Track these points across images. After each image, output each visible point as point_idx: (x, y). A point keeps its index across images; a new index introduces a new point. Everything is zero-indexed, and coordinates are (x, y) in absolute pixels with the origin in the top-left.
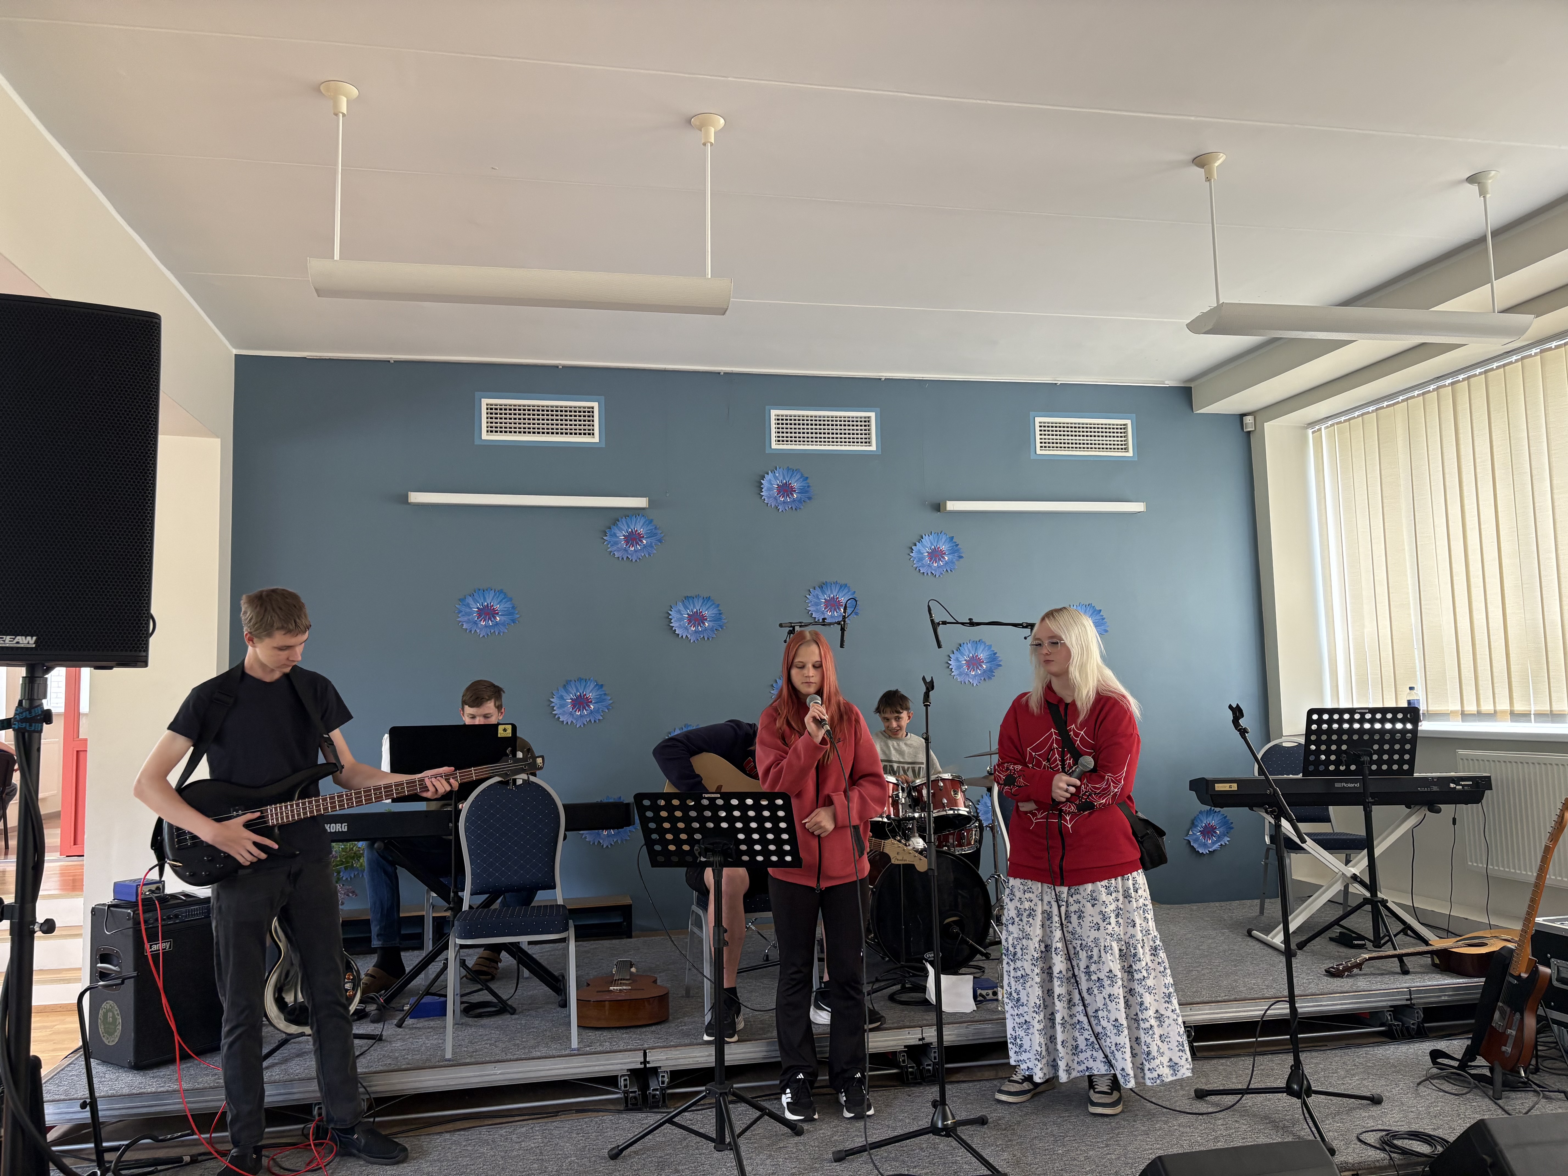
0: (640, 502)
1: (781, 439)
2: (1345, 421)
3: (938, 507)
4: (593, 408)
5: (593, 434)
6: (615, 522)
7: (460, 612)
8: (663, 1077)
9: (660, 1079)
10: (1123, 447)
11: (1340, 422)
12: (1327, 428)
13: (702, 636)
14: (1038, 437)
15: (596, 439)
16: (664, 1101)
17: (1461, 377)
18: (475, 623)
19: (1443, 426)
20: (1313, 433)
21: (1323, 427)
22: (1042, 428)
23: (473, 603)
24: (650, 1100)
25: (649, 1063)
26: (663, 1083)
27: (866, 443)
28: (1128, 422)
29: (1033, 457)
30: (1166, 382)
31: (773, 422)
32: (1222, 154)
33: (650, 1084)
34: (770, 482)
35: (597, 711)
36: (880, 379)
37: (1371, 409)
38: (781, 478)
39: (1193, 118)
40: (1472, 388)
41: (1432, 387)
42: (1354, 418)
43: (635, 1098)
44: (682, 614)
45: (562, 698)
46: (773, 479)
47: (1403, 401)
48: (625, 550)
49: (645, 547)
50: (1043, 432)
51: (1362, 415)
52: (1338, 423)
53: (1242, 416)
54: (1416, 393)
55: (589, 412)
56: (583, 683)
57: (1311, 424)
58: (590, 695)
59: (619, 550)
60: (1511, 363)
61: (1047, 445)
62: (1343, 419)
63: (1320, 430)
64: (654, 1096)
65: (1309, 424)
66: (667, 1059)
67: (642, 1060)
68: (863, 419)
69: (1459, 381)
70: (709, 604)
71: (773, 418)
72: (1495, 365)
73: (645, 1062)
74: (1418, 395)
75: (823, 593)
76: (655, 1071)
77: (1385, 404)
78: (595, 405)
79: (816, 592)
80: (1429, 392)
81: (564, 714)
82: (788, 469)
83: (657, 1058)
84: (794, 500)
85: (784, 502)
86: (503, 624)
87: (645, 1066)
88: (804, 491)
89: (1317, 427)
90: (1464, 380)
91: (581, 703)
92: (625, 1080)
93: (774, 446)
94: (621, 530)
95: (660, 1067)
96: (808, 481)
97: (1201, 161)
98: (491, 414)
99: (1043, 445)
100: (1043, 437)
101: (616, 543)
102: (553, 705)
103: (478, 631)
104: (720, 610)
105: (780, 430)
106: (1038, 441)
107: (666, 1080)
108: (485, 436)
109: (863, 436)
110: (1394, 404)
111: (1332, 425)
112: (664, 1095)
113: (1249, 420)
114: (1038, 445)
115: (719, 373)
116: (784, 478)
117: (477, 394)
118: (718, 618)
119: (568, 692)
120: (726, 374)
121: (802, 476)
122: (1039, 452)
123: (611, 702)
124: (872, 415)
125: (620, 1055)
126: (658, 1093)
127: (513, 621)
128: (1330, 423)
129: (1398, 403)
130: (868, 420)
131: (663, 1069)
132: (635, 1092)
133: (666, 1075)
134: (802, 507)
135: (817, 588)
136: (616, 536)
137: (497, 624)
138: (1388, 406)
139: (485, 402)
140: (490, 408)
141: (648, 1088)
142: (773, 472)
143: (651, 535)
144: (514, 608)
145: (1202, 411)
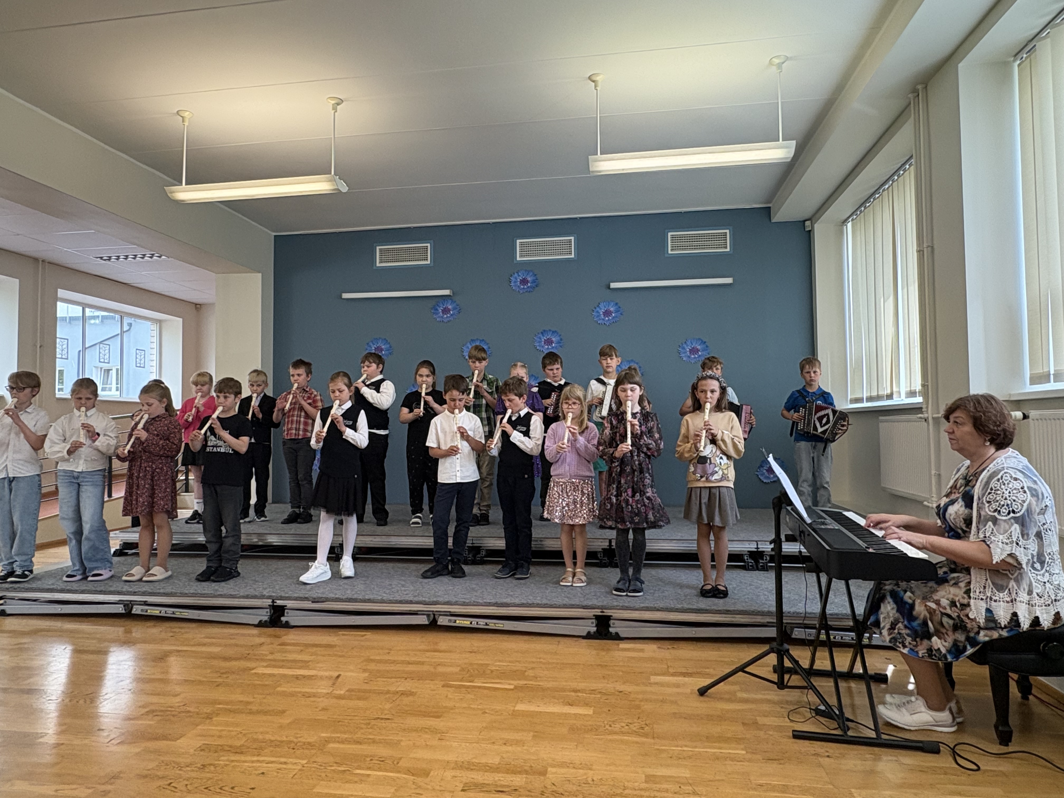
0: (447, 292)
1: (523, 255)
3: (607, 287)
4: (428, 247)
5: (427, 260)
6: (437, 303)
10: (723, 246)
15: (429, 261)
27: (569, 254)
28: (728, 231)
30: (753, 205)
31: (518, 246)
34: (515, 278)
36: (577, 218)
46: (517, 277)
49: (451, 315)
55: (427, 249)
59: (440, 317)
61: (675, 248)
68: (567, 241)
71: (518, 244)
75: (543, 336)
78: (429, 245)
84: (529, 287)
85: (523, 288)
88: (534, 282)
93: (518, 259)
94: (439, 307)
96: (537, 276)
98: (381, 253)
101: (438, 314)
105: (522, 250)
108: (378, 264)
109: (568, 250)
115: (490, 223)
116: (523, 275)
117: (374, 245)
120: (495, 223)
121: (534, 274)
124: (572, 238)
127: (390, 353)
130: (571, 241)
134: (532, 291)
135: (540, 333)
136: (438, 310)
139: (378, 248)
140: (380, 251)
142: (517, 273)
143: (454, 309)
144: (390, 347)
145: (775, 221)
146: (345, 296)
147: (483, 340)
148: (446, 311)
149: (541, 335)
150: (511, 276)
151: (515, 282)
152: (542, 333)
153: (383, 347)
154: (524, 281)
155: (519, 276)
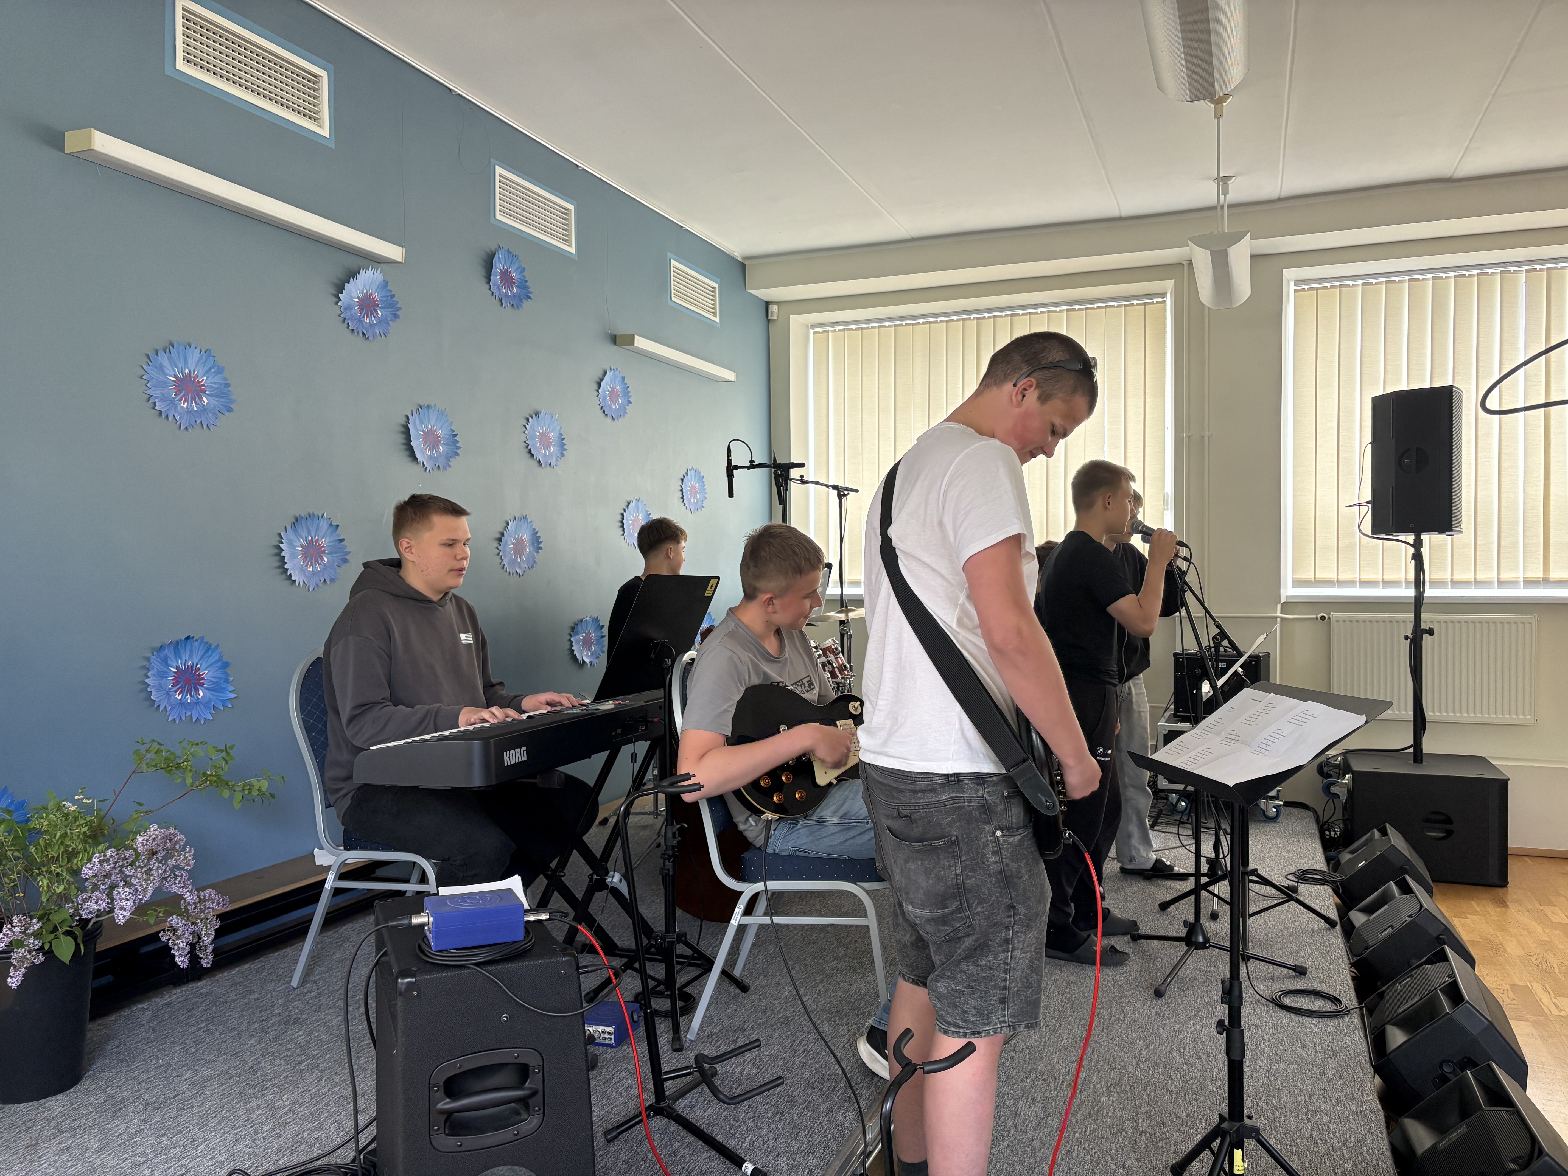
1: (502, 208)
2: (855, 329)
3: (614, 340)
4: (318, 75)
5: (323, 123)
6: (356, 271)
7: (151, 378)
11: (851, 329)
12: (834, 331)
13: (437, 466)
15: (323, 129)
17: (987, 315)
18: (173, 402)
20: (815, 333)
21: (830, 330)
22: (673, 274)
23: (168, 366)
27: (568, 242)
29: (670, 303)
30: (736, 254)
31: (497, 183)
35: (333, 566)
36: (578, 167)
37: (888, 324)
38: (503, 263)
41: (958, 318)
44: (418, 430)
45: (292, 543)
46: (499, 262)
48: (359, 320)
49: (379, 320)
50: (674, 278)
52: (848, 330)
53: (769, 302)
55: (309, 80)
56: (315, 523)
57: (814, 326)
58: (323, 541)
59: (353, 318)
60: (1037, 313)
61: (677, 292)
63: (827, 331)
68: (565, 211)
69: (984, 318)
70: (443, 419)
71: (497, 177)
72: (1022, 312)
74: (940, 322)
75: (539, 424)
78: (324, 73)
79: (532, 422)
81: (295, 568)
82: (507, 250)
84: (515, 297)
85: (508, 297)
86: (213, 411)
88: (521, 285)
89: (820, 330)
90: (989, 317)
91: (313, 553)
94: (355, 287)
96: (525, 274)
98: (190, 28)
99: (673, 292)
100: (674, 283)
101: (351, 307)
102: (281, 553)
103: (178, 416)
104: (452, 432)
105: (502, 197)
106: (671, 287)
108: (180, 66)
109: (565, 232)
111: (843, 331)
113: (774, 308)
115: (452, 92)
116: (506, 264)
118: (451, 441)
119: (299, 534)
120: (459, 96)
121: (521, 266)
122: (674, 299)
127: (229, 409)
128: (836, 328)
130: (568, 215)
134: (522, 308)
135: (535, 416)
136: (351, 296)
137: (204, 409)
139: (180, 3)
143: (386, 304)
144: (226, 385)
145: (753, 292)
146: (100, 142)
147: (443, 412)
148: (367, 304)
149: (535, 422)
153: (203, 379)
154: (506, 278)
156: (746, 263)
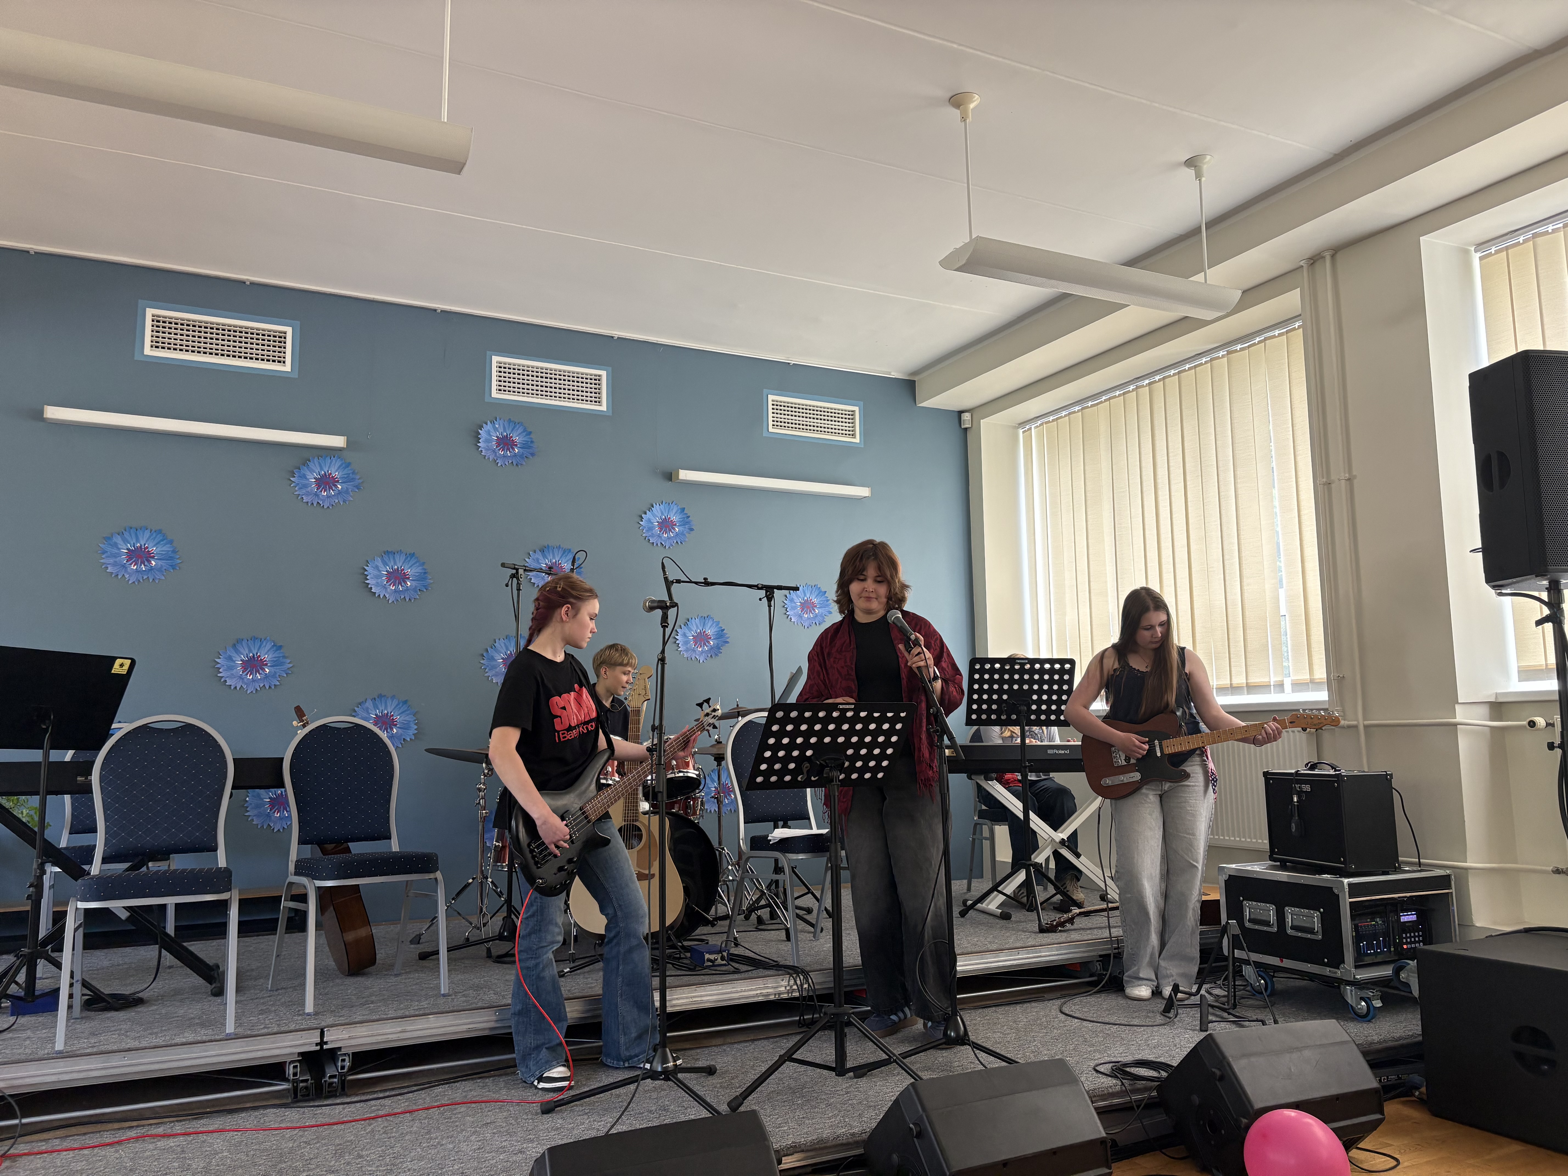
0: (338, 441)
1: (502, 388)
2: (1053, 420)
3: (670, 476)
4: (285, 333)
5: (284, 362)
6: (305, 462)
7: (104, 552)
8: (343, 1060)
9: (339, 1064)
10: (851, 433)
11: (1049, 422)
12: (1037, 427)
13: (402, 597)
14: (770, 415)
15: (287, 368)
16: (343, 1089)
17: (1157, 378)
18: (124, 566)
19: (1141, 423)
20: (1024, 432)
21: (1033, 427)
22: (775, 407)
23: (122, 543)
24: (326, 1089)
25: (326, 1043)
26: (343, 1068)
27: (596, 402)
28: (856, 409)
29: (765, 434)
30: (892, 374)
31: (494, 369)
32: (977, 96)
33: (327, 1070)
34: (489, 433)
35: (273, 675)
36: (612, 337)
37: (1077, 408)
38: (501, 430)
39: (955, 46)
40: (1167, 388)
41: (1132, 387)
42: (1061, 417)
43: (306, 1088)
44: (380, 571)
45: (230, 658)
46: (492, 430)
47: (1105, 401)
48: (316, 495)
49: (340, 492)
50: (775, 411)
51: (1069, 414)
52: (1047, 423)
53: (960, 413)
54: (1118, 393)
55: (280, 337)
56: (258, 644)
57: (1022, 424)
58: (266, 657)
59: (308, 493)
60: (1201, 364)
61: (779, 424)
62: (1051, 418)
63: (1030, 429)
64: (331, 1084)
65: (1020, 424)
66: (350, 1038)
67: (318, 1040)
68: (593, 377)
69: (1155, 382)
70: (413, 561)
71: (494, 365)
72: (1187, 366)
73: (322, 1043)
74: (1120, 395)
75: (545, 557)
76: (333, 1054)
77: (1090, 404)
78: (289, 330)
79: (537, 556)
80: (1129, 392)
81: (232, 676)
82: (510, 421)
83: (336, 1038)
84: (515, 455)
85: (504, 456)
86: (160, 570)
87: (322, 1047)
88: (526, 446)
89: (1028, 427)
90: (1160, 380)
91: (254, 666)
92: (295, 1067)
93: (495, 394)
94: (312, 471)
95: (340, 1048)
96: (532, 436)
97: (957, 101)
98: (158, 326)
99: (775, 423)
100: (775, 415)
101: (305, 486)
102: (218, 666)
103: (127, 576)
104: (425, 569)
105: (502, 379)
106: (770, 419)
107: (347, 1064)
108: (148, 351)
109: (593, 395)
110: (1097, 404)
111: (1042, 424)
112: (343, 1082)
113: (966, 417)
114: (771, 423)
115: (435, 310)
116: (505, 430)
117: (141, 302)
118: (422, 577)
119: (238, 652)
120: (443, 312)
121: (525, 430)
122: (771, 429)
123: (291, 665)
124: (604, 373)
125: (290, 1036)
126: (336, 1080)
127: (173, 567)
128: (1040, 422)
129: (1101, 402)
130: (598, 378)
131: (343, 1051)
132: (306, 1081)
133: (347, 1058)
134: (524, 463)
135: (538, 551)
136: (306, 478)
137: (152, 569)
138: (1092, 406)
139: (150, 312)
140: (156, 320)
141: (324, 1076)
142: (492, 422)
143: (347, 480)
144: (174, 552)
145: (925, 404)
146: (53, 413)
147: (412, 555)
148: (325, 482)
149: (539, 555)
150: (481, 427)
151: (488, 441)
152: (542, 551)
153: (153, 549)
154: (505, 442)
155: (496, 429)
156: (916, 379)
